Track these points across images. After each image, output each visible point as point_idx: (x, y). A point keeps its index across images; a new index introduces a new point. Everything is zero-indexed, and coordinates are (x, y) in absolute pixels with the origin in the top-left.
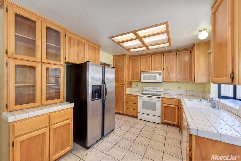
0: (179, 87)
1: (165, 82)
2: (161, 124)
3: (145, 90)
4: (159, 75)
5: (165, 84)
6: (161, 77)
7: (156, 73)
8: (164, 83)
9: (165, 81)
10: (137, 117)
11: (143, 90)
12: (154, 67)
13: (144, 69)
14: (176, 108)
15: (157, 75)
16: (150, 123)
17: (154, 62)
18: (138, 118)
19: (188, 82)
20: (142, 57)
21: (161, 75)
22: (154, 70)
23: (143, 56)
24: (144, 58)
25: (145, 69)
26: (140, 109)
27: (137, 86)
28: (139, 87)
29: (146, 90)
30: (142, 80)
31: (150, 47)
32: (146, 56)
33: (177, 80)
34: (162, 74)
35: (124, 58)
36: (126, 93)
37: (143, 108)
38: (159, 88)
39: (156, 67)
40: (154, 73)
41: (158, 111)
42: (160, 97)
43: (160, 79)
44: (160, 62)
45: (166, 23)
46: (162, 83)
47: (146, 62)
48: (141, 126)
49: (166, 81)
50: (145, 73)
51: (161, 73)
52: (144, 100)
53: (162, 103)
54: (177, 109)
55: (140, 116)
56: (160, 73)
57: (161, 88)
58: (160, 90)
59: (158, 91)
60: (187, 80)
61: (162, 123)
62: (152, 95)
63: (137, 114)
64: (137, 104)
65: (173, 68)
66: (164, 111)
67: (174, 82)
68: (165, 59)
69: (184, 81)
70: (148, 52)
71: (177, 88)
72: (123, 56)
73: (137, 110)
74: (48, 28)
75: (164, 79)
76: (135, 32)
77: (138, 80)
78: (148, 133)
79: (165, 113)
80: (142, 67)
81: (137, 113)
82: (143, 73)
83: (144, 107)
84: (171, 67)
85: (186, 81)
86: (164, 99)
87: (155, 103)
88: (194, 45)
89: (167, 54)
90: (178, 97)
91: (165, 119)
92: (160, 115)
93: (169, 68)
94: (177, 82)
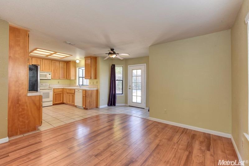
0: (59, 82)
7: (47, 73)
12: (44, 69)
17: (44, 65)
24: (35, 60)
32: (37, 59)
34: (51, 74)
38: (46, 84)
39: (46, 69)
40: (45, 73)
42: (52, 88)
43: (49, 77)
44: (49, 66)
46: (50, 79)
47: (37, 63)
52: (44, 92)
53: (54, 92)
54: (62, 93)
57: (48, 83)
67: (58, 79)
75: (52, 77)
85: (64, 79)
86: (55, 90)
87: (49, 93)
88: (70, 61)
89: (54, 61)
90: (62, 87)
91: (55, 102)
92: (52, 100)
93: (55, 71)
94: (60, 79)
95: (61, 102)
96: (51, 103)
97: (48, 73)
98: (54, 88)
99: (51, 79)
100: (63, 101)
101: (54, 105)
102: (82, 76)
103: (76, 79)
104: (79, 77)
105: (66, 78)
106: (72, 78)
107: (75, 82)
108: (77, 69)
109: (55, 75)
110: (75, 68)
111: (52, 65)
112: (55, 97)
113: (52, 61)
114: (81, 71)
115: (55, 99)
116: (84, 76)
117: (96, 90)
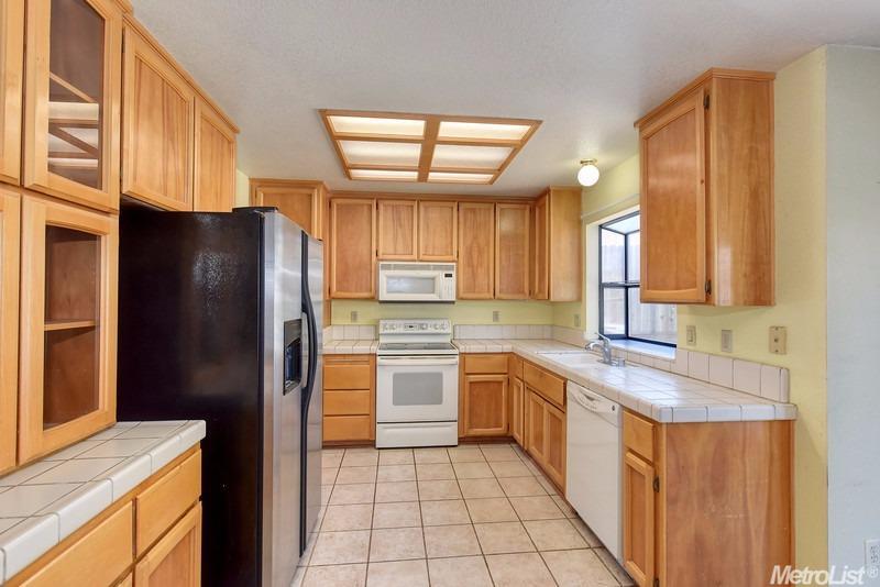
0: (496, 316)
1: (462, 299)
2: (461, 446)
3: (388, 331)
4: (447, 276)
6: (452, 282)
7: (435, 268)
8: (462, 303)
9: (461, 295)
10: (370, 444)
11: (381, 332)
12: (426, 248)
13: (391, 250)
14: (500, 383)
15: (440, 274)
16: (424, 451)
17: (428, 227)
18: (375, 446)
19: (524, 300)
20: (380, 202)
21: (450, 276)
22: (426, 258)
23: (387, 202)
24: (390, 209)
25: (395, 250)
26: (386, 407)
27: (354, 316)
28: (360, 321)
29: (392, 331)
30: (383, 295)
32: (398, 203)
33: (498, 292)
34: (454, 274)
37: (396, 402)
38: (439, 322)
39: (434, 248)
40: (428, 268)
41: (450, 404)
42: (456, 351)
43: (447, 288)
44: (446, 231)
46: (453, 302)
47: (398, 224)
48: (406, 471)
49: (465, 296)
50: (396, 267)
51: (451, 268)
52: (396, 371)
53: (464, 372)
54: (505, 384)
55: (384, 436)
56: (447, 268)
57: (446, 322)
59: (437, 331)
60: (523, 292)
61: (463, 441)
62: (425, 348)
63: (373, 431)
64: (372, 389)
65: (486, 255)
66: (467, 401)
67: (490, 299)
68: (461, 220)
69: (516, 297)
71: (490, 320)
72: (308, 187)
73: (371, 417)
75: (461, 290)
77: (366, 295)
78: (442, 485)
80: (382, 241)
81: (372, 425)
82: (387, 268)
83: (398, 401)
84: (480, 252)
85: (521, 296)
86: (469, 359)
87: (439, 376)
88: (546, 192)
89: (468, 205)
90: (507, 348)
91: (470, 427)
92: (455, 416)
93: (475, 255)
94: (500, 299)
95: (501, 430)
96: (450, 433)
97: (440, 268)
98: (463, 349)
99: (454, 299)
100: (509, 427)
101: (466, 444)
102: (620, 279)
103: (580, 297)
104: (602, 286)
105: (527, 291)
106: (561, 290)
107: (577, 317)
108: (590, 231)
109: (474, 275)
110: (578, 225)
111: (461, 226)
112: (470, 402)
113: (461, 206)
114: (612, 241)
115: (471, 410)
116: (635, 276)
117: (770, 422)
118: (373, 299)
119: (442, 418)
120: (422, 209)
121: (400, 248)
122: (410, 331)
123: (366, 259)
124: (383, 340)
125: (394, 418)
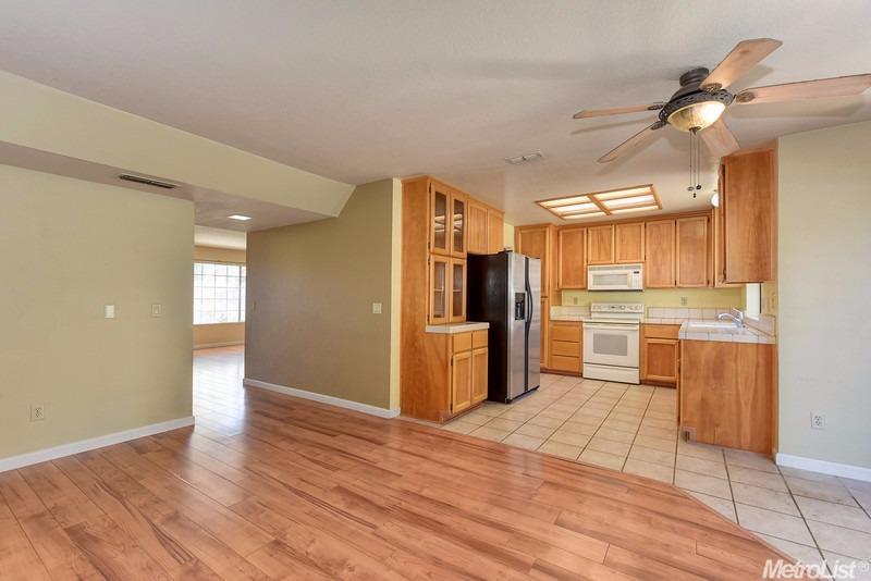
0: (684, 301)
1: (648, 288)
2: (641, 385)
3: (597, 310)
4: (635, 272)
5: (648, 294)
6: (640, 276)
7: (626, 268)
8: (648, 291)
9: (649, 285)
10: (579, 375)
12: (621, 256)
13: (596, 258)
14: (674, 345)
15: (631, 272)
16: (614, 384)
17: (623, 241)
18: (582, 376)
19: (703, 288)
20: (590, 227)
21: (638, 272)
22: (622, 262)
23: (593, 228)
24: (596, 232)
25: (600, 258)
26: (588, 352)
27: (576, 300)
28: (579, 303)
29: (600, 310)
30: (591, 286)
31: (614, 212)
32: (601, 226)
33: (678, 283)
34: (641, 272)
35: (545, 232)
36: (552, 318)
37: (595, 351)
38: (635, 305)
39: (627, 254)
40: (621, 268)
41: (633, 355)
42: (637, 322)
43: (636, 281)
44: (636, 243)
45: (651, 185)
46: (641, 291)
47: (601, 240)
48: (595, 387)
49: (651, 285)
50: (599, 269)
51: (639, 267)
52: (596, 332)
53: (643, 336)
54: (677, 347)
55: (588, 371)
56: (636, 267)
57: (639, 304)
58: (636, 308)
60: (703, 283)
61: (642, 382)
63: (581, 367)
64: (580, 342)
65: (669, 257)
66: (646, 355)
67: (672, 288)
68: (648, 234)
69: (695, 286)
70: (609, 218)
71: (679, 304)
72: (543, 227)
73: (579, 357)
74: (456, 201)
75: (648, 282)
76: (591, 196)
77: (580, 286)
79: (649, 358)
80: (591, 252)
81: (581, 363)
82: (594, 269)
83: (597, 350)
84: (663, 255)
85: (699, 286)
86: (648, 327)
87: (625, 337)
89: (653, 223)
91: (649, 373)
92: (637, 364)
93: (659, 258)
94: (679, 288)
96: (634, 376)
97: (630, 268)
98: (644, 320)
99: (642, 288)
101: (645, 384)
109: (659, 271)
111: (648, 238)
113: (648, 224)
115: (649, 362)
117: (758, 344)
118: (585, 289)
119: (627, 364)
120: (618, 230)
121: (603, 257)
122: (612, 310)
123: (580, 263)
124: (593, 315)
125: (594, 362)
